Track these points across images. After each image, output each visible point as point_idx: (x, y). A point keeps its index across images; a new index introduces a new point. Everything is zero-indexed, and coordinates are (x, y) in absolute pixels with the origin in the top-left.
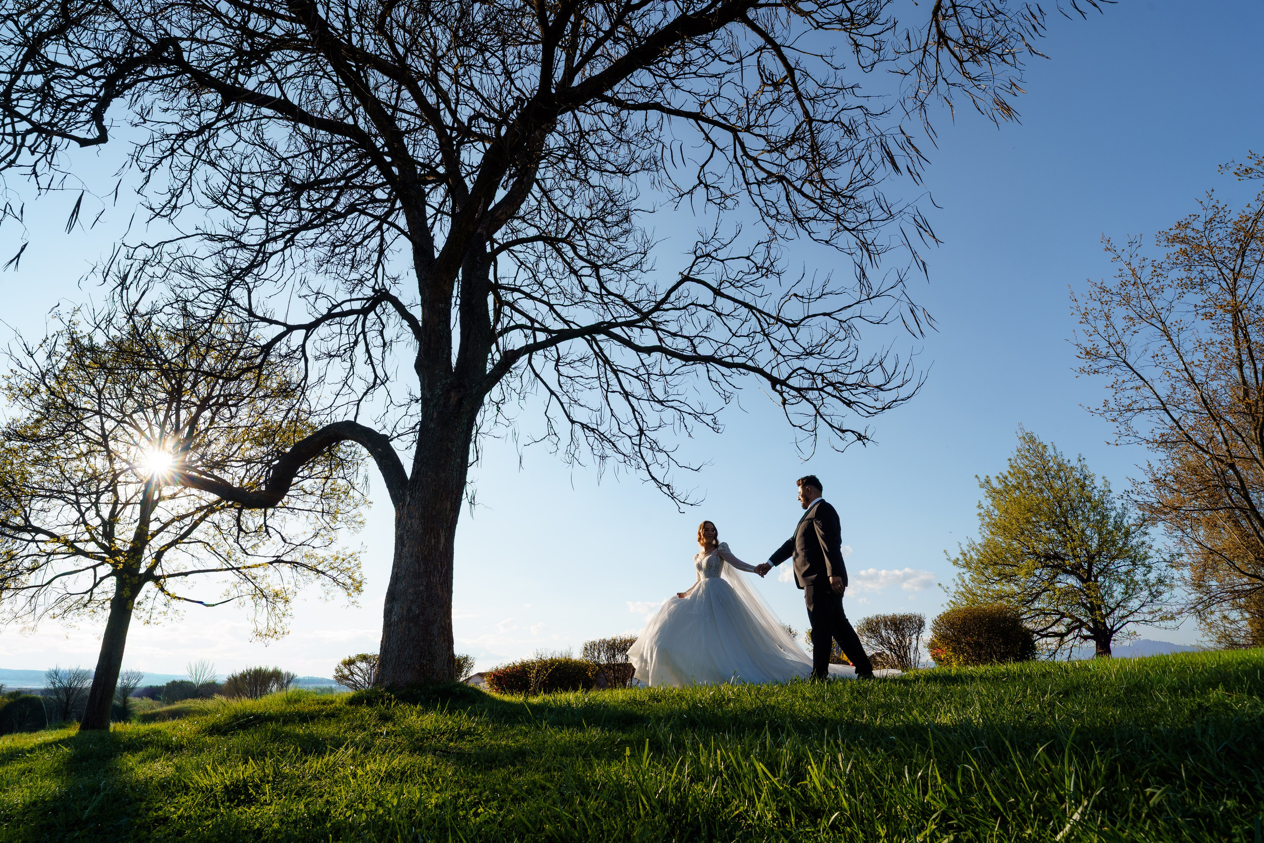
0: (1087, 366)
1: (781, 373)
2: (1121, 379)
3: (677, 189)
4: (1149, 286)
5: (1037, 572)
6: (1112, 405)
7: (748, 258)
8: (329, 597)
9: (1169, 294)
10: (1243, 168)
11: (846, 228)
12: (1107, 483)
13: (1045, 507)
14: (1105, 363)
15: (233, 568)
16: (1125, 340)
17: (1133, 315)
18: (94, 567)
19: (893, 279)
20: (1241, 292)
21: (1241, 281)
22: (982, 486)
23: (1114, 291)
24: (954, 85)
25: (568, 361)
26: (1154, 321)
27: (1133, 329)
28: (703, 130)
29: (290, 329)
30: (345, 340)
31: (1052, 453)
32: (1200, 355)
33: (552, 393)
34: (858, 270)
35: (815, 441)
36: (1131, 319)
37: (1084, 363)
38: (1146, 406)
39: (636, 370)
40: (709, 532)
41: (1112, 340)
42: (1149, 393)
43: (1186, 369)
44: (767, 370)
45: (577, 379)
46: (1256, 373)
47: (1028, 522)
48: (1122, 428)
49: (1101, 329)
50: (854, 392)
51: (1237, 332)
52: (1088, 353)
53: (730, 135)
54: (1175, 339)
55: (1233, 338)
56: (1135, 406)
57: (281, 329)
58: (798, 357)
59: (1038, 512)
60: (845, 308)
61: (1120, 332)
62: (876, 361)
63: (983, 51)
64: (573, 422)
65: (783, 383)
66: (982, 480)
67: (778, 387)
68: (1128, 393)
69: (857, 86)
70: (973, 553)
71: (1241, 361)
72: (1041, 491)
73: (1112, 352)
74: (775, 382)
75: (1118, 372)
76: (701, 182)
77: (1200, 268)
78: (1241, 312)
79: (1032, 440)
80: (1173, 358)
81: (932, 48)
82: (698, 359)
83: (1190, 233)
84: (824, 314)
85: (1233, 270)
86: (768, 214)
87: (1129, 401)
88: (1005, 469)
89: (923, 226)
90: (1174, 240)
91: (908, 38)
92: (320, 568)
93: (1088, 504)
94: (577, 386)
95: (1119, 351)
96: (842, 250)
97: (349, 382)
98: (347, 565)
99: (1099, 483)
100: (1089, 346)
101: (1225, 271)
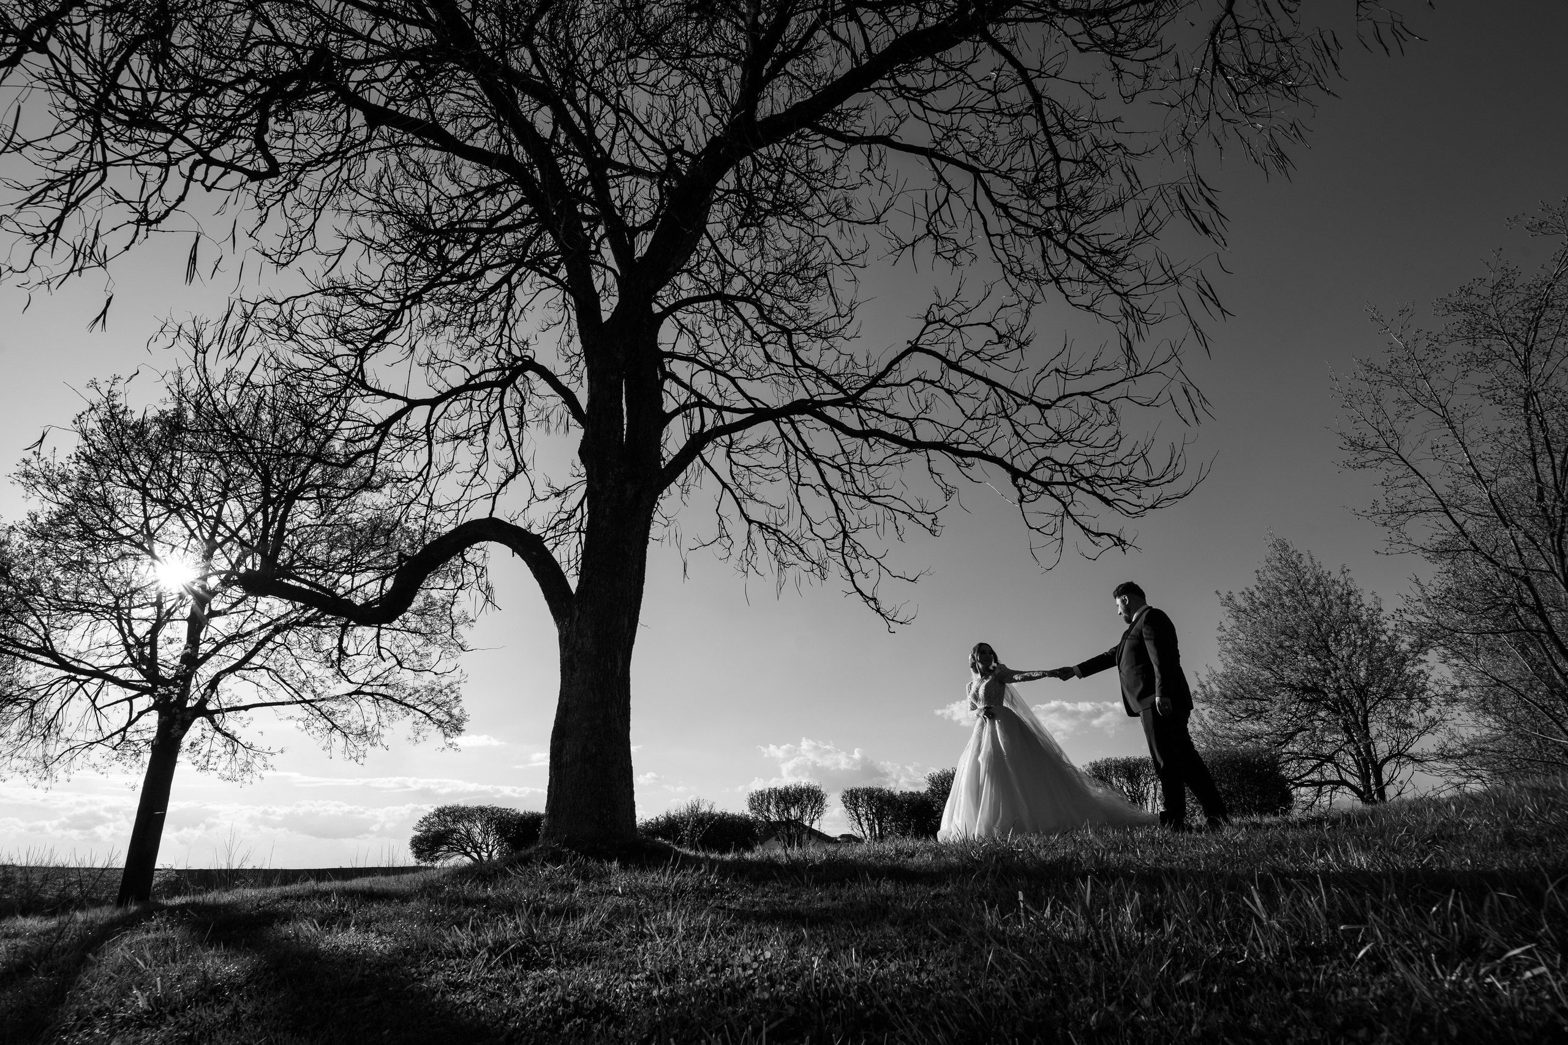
0: (1352, 458)
1: (1023, 463)
2: (1392, 475)
3: (898, 239)
4: (1426, 363)
5: (1293, 708)
6: (1383, 506)
7: (989, 325)
8: (420, 738)
9: (1451, 372)
10: (1537, 221)
11: (1116, 292)
12: (1378, 600)
13: (1302, 630)
14: (1373, 455)
15: (305, 701)
16: (1398, 427)
17: (1407, 398)
18: (130, 699)
19: (1165, 353)
20: (1535, 371)
21: (1535, 358)
22: (1224, 604)
23: (1383, 369)
24: (1229, 121)
25: (743, 446)
26: (1432, 405)
27: (1408, 414)
28: (936, 169)
29: (412, 404)
30: (476, 419)
31: (1309, 564)
32: (1486, 447)
33: (725, 486)
34: (1124, 342)
35: (1061, 546)
36: (1405, 403)
37: (1349, 455)
38: (1423, 508)
39: (832, 458)
40: (985, 655)
41: (1382, 428)
42: (1427, 492)
43: (1471, 463)
44: (1008, 460)
45: (754, 469)
46: (1554, 468)
47: (1281, 647)
48: (1394, 535)
49: (1368, 414)
50: (1114, 487)
51: (1529, 419)
52: (1353, 444)
53: (969, 176)
54: (1459, 427)
55: (1525, 426)
56: (1411, 508)
57: (401, 405)
58: (1043, 445)
59: (1294, 635)
60: (1108, 387)
61: (1392, 417)
62: (1137, 451)
63: (1267, 81)
64: (750, 522)
65: (1027, 476)
66: (1224, 596)
67: (1020, 481)
68: (1401, 492)
69: (1119, 119)
70: (1213, 685)
71: (1534, 454)
72: (1296, 610)
73: (1382, 443)
74: (1015, 474)
75: (1390, 466)
76: (930, 232)
77: (1486, 342)
78: (1536, 394)
79: (1285, 547)
80: (1456, 450)
81: (1206, 76)
82: (915, 445)
83: (1473, 300)
84: (1083, 394)
85: (1526, 344)
86: (1011, 271)
87: (1402, 502)
88: (1252, 583)
89: (1207, 293)
90: (1456, 308)
91: (1177, 64)
92: (410, 701)
93: (1355, 626)
94: (755, 478)
95: (1389, 440)
96: (1106, 318)
97: (482, 471)
98: (443, 698)
99: (1368, 600)
100: (1354, 435)
101: (1517, 345)
